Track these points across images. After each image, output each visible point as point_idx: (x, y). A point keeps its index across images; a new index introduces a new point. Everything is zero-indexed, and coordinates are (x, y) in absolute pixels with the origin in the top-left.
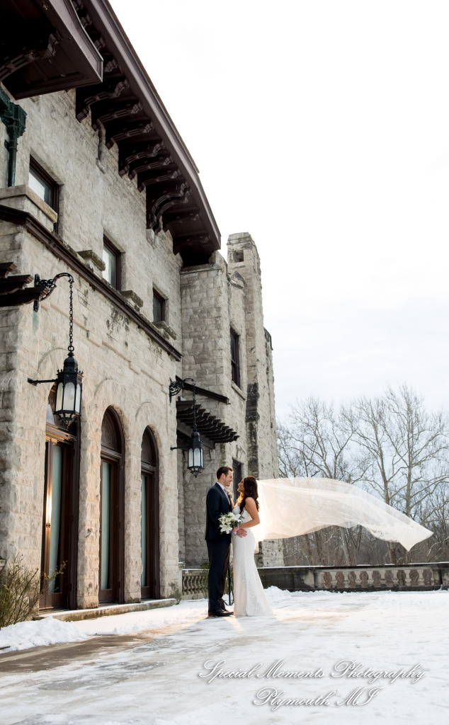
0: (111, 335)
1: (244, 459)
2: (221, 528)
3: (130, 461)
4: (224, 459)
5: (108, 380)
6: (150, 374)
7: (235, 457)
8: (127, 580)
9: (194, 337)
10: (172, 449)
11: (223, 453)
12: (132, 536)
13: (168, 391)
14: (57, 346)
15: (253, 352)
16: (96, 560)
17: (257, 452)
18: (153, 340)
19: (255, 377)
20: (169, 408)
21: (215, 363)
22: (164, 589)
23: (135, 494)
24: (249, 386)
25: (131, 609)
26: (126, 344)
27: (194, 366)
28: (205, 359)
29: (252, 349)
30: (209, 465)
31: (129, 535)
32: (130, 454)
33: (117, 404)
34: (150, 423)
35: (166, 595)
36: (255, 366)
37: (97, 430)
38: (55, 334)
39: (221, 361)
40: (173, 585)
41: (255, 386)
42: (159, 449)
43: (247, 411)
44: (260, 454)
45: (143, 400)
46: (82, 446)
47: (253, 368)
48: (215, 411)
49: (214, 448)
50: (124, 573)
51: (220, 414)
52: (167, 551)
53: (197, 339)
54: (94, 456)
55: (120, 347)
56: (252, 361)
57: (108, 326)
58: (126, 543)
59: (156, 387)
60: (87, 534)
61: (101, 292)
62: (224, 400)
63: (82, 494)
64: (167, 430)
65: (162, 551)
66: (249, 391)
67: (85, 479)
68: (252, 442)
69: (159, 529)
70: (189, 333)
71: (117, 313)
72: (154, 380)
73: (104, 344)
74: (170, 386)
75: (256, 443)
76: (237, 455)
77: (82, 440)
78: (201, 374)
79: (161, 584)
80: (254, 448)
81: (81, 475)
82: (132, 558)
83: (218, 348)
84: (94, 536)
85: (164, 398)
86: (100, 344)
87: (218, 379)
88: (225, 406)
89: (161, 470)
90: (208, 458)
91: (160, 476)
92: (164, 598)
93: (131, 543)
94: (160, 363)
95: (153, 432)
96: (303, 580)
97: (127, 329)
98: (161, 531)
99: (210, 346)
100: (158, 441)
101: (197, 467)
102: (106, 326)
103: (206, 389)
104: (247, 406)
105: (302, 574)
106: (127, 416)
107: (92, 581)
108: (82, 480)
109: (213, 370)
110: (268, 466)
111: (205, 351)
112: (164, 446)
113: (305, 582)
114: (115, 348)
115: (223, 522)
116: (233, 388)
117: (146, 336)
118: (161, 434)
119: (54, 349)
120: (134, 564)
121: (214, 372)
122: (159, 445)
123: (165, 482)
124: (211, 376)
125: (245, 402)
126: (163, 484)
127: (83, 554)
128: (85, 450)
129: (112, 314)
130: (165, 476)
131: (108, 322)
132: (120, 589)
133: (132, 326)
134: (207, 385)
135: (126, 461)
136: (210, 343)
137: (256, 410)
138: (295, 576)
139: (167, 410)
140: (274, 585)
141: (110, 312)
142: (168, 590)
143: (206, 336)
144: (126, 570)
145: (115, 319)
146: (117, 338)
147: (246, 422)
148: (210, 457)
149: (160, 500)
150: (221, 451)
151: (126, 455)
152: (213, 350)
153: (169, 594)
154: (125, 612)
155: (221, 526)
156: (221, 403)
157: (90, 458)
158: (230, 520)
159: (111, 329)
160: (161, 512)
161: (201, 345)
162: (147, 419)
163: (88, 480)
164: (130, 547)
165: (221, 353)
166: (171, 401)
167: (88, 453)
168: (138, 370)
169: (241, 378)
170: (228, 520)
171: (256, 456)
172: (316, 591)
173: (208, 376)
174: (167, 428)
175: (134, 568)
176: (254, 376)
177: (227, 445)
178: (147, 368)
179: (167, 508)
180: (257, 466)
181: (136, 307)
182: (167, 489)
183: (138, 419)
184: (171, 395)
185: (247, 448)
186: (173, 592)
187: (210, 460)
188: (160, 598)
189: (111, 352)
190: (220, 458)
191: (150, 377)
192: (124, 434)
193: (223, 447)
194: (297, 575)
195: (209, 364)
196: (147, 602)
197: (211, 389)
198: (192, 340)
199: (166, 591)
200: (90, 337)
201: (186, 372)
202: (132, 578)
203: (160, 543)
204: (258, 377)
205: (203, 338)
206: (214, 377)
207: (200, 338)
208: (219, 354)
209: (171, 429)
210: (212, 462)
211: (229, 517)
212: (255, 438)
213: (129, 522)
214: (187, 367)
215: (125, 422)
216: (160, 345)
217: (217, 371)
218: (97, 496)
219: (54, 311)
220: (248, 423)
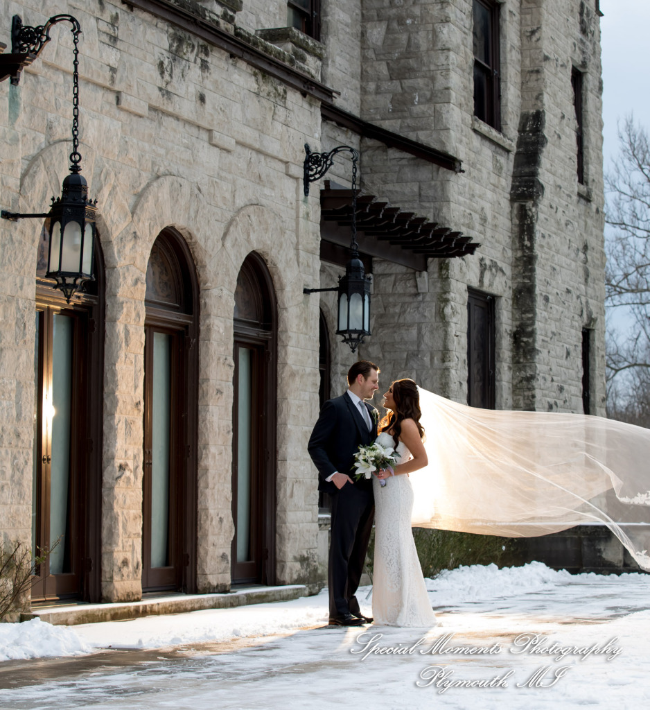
0: (169, 88)
1: (501, 286)
2: (357, 468)
3: (209, 329)
4: (446, 292)
5: (161, 180)
6: (257, 146)
7: (475, 284)
8: (201, 551)
9: (389, 20)
10: (307, 292)
11: (445, 279)
12: (211, 472)
13: (299, 172)
14: (57, 138)
15: (534, 39)
16: (135, 518)
17: (533, 270)
18: (265, 74)
19: (539, 97)
20: (303, 207)
21: (433, 79)
22: (283, 568)
23: (219, 392)
24: (524, 118)
25: (206, 604)
26: (202, 99)
27: (386, 85)
28: (411, 70)
29: (533, 32)
30: (415, 305)
31: (206, 470)
32: (208, 316)
33: (180, 222)
34: (256, 246)
35: (287, 578)
36: (538, 72)
37: (137, 281)
38: (51, 116)
39: (446, 77)
40: (303, 560)
41: (538, 117)
42: (279, 294)
43: (515, 176)
44: (540, 273)
45: (240, 202)
46: (108, 313)
47: (534, 76)
48: (430, 186)
49: (426, 268)
50: (197, 538)
51: (440, 193)
52: (292, 496)
53: (395, 25)
54: (132, 330)
55: (187, 107)
56: (532, 60)
57: (162, 73)
58: (201, 484)
59: (271, 170)
60: (118, 474)
61: (145, 10)
62: (449, 163)
63: (107, 402)
64: (298, 255)
65: (281, 495)
66: (522, 130)
67: (114, 374)
68: (522, 246)
69: (276, 452)
70: (378, 10)
71: (180, 41)
72: (266, 155)
73: (153, 109)
74: (306, 162)
75: (531, 248)
76: (481, 281)
77: (108, 302)
78: (401, 104)
79: (278, 558)
80: (526, 262)
81: (106, 367)
82: (212, 511)
83: (439, 45)
84: (132, 477)
85: (291, 189)
86: (144, 110)
87: (437, 115)
88: (452, 177)
89: (282, 337)
90: (413, 290)
91: (279, 348)
92: (283, 584)
93: (211, 485)
94: (282, 119)
95: (265, 262)
96: (600, 551)
97: (204, 66)
98: (280, 457)
99: (422, 39)
100: (276, 278)
101: (355, 331)
102: (156, 74)
103: (412, 136)
104: (517, 165)
105: (600, 539)
106: (202, 243)
107: (129, 556)
108: (108, 376)
109: (428, 94)
110: (564, 297)
111: (411, 51)
112: (288, 289)
113: (604, 556)
114: (177, 112)
115: (361, 458)
116: (475, 131)
117: (250, 70)
118: (281, 266)
119: (50, 144)
120: (216, 521)
121: (429, 101)
122: (277, 286)
123: (290, 362)
124: (423, 108)
125: (512, 156)
126: (285, 364)
127: (111, 508)
128: (114, 321)
129: (171, 46)
130: (290, 349)
131: (161, 64)
132: (188, 568)
133: (218, 59)
134: (415, 129)
135: (202, 328)
136: (422, 34)
137: (534, 174)
138: (585, 543)
139: (297, 213)
140: (539, 560)
141: (165, 41)
142: (292, 568)
143: (413, 17)
144: (199, 534)
145: (176, 55)
146: (182, 92)
147: (512, 200)
148: (416, 286)
149: (279, 396)
150: (440, 276)
151: (201, 317)
152: (428, 50)
153: (295, 577)
154: (193, 610)
155: (356, 464)
156: (442, 170)
157: (122, 335)
158: (373, 454)
159: (167, 77)
160: (279, 421)
161: (404, 38)
162: (248, 240)
163: (119, 377)
164: (208, 492)
165: (447, 58)
166: (306, 192)
167: (120, 327)
168: (229, 143)
169: (503, 101)
170: (370, 455)
171: (531, 278)
172: (625, 574)
173: (418, 109)
174: (297, 249)
175: (216, 530)
176: (535, 94)
177: (455, 262)
178: (250, 135)
179: (293, 411)
180: (533, 300)
181: (225, 16)
182: (293, 375)
183: (228, 244)
184: (307, 180)
185: (512, 260)
186: (303, 573)
187: (417, 294)
188: (275, 583)
189: (168, 121)
190: (438, 290)
191: (259, 152)
192: (197, 276)
193: (444, 267)
194: (590, 540)
195: (420, 82)
196: (242, 592)
197: (423, 137)
198: (384, 26)
199: (287, 571)
200: (124, 104)
201: (370, 98)
202: (211, 549)
203: (278, 481)
204: (546, 98)
205: (409, 21)
206: (431, 112)
207: (401, 21)
208: (442, 59)
209: (308, 251)
210: (420, 298)
211: (373, 449)
212: (531, 239)
213: (206, 446)
214: (372, 86)
215: (199, 254)
216: (282, 81)
217: (438, 97)
218: (138, 404)
219: (50, 73)
220: (516, 205)
